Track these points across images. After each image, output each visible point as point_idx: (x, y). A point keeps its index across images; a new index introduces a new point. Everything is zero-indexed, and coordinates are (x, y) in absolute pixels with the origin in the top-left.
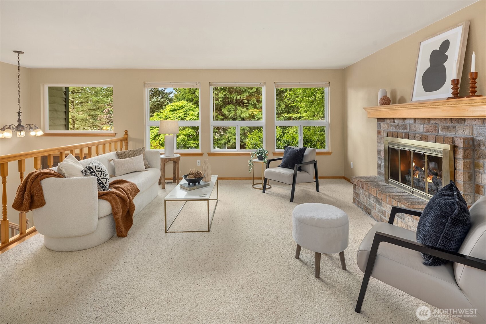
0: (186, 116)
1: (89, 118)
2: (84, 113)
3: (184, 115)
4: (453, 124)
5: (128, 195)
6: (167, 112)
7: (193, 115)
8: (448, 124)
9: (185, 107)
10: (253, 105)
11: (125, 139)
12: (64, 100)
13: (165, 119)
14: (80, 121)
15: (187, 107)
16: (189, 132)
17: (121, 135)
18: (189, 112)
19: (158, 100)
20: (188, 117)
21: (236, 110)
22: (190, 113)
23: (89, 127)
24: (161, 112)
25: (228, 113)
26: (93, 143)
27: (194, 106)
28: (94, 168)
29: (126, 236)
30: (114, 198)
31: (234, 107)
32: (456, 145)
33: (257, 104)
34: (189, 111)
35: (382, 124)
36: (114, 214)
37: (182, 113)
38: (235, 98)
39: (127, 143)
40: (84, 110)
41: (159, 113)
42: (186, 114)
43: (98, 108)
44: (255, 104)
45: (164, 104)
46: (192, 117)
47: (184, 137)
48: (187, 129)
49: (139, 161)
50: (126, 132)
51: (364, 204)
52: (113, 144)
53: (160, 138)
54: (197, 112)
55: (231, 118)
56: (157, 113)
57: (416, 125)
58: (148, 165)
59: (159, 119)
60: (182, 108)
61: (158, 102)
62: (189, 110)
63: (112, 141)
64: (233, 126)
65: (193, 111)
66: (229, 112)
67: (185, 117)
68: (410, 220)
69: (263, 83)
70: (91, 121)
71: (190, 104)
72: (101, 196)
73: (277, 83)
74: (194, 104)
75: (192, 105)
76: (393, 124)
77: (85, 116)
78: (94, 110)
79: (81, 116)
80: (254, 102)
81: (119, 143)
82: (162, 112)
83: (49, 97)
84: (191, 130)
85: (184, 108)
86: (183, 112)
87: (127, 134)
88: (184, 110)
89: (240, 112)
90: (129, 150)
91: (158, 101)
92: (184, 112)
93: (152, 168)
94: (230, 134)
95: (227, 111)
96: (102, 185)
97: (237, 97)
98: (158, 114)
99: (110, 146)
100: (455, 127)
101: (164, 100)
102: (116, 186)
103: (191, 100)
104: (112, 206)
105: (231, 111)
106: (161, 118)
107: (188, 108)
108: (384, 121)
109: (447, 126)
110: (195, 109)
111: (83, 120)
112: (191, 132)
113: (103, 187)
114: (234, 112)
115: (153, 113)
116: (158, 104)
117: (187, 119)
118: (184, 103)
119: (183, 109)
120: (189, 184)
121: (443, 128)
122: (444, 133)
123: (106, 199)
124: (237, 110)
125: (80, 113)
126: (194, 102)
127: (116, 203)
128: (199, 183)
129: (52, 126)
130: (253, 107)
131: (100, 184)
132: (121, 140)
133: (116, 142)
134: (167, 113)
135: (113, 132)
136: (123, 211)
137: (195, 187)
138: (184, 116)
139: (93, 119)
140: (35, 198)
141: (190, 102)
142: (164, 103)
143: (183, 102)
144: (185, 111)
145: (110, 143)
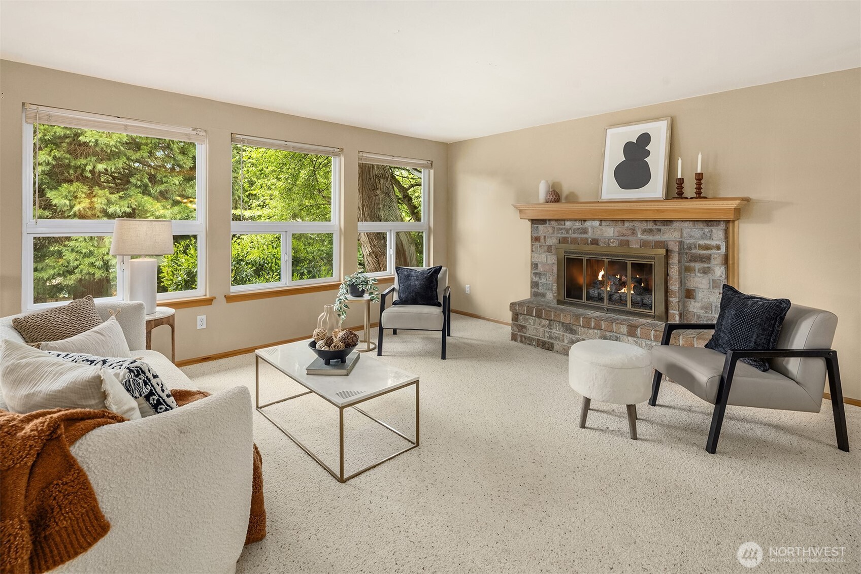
4: (657, 227)
8: (650, 226)
10: (140, 187)
21: (90, 195)
25: (68, 202)
31: (85, 189)
32: (670, 249)
33: (150, 185)
35: (541, 227)
38: (89, 168)
44: (146, 186)
51: (539, 338)
55: (77, 215)
57: (603, 228)
64: (83, 235)
66: (70, 200)
68: (632, 341)
76: (564, 227)
80: (141, 181)
89: (106, 201)
94: (74, 254)
95: (66, 197)
97: (94, 167)
100: (659, 230)
105: (76, 197)
108: (546, 224)
109: (649, 229)
114: (88, 201)
121: (644, 231)
122: (646, 237)
124: (95, 196)
130: (140, 193)
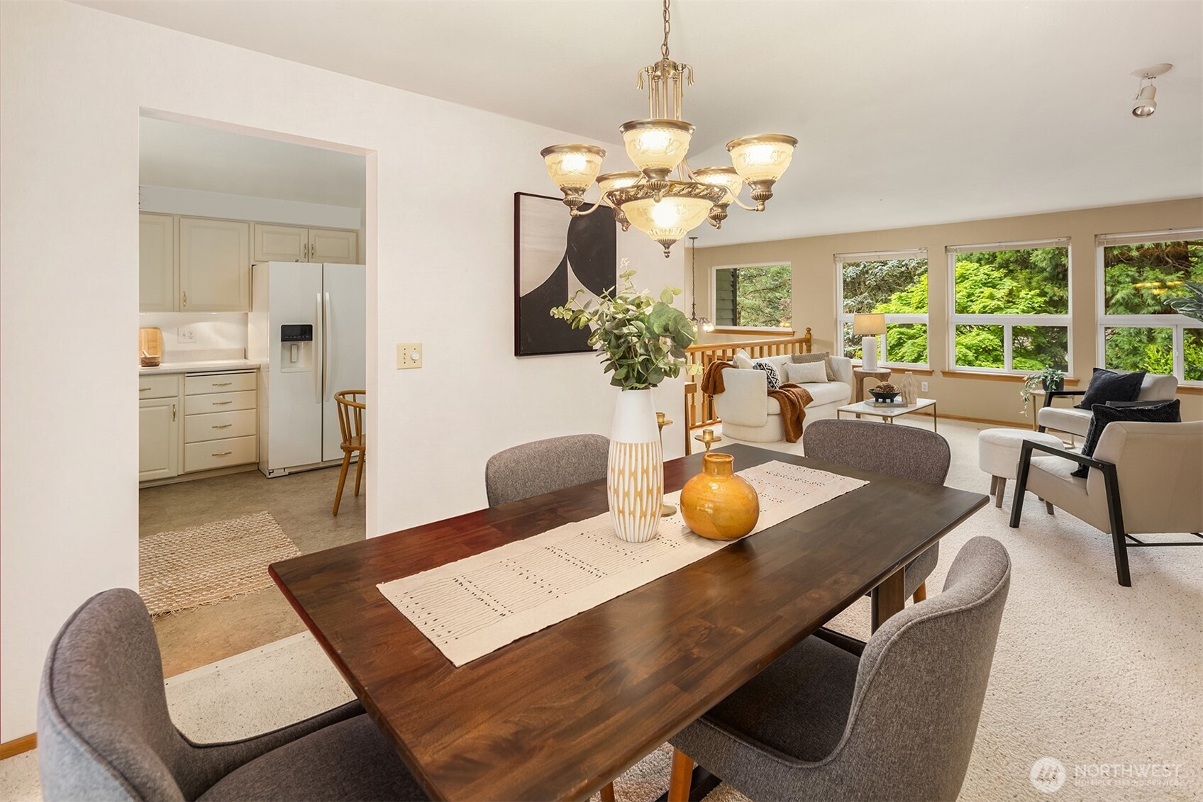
0: (971, 301)
1: (763, 305)
2: (754, 297)
3: (967, 298)
5: (798, 399)
6: (923, 291)
7: (992, 297)
9: (971, 279)
11: (807, 341)
12: (732, 284)
13: (917, 308)
14: (749, 311)
15: (975, 278)
16: (981, 339)
17: (801, 334)
18: (982, 290)
19: (903, 263)
20: (978, 302)
22: (982, 292)
23: (763, 322)
24: (909, 291)
26: (764, 342)
27: (996, 274)
28: (764, 365)
29: (795, 442)
30: (783, 398)
34: (981, 288)
36: (782, 414)
37: (961, 293)
39: (810, 346)
40: (756, 291)
41: (905, 293)
42: (973, 294)
43: (780, 286)
45: (917, 272)
46: (988, 302)
47: (965, 350)
48: (975, 331)
49: (819, 368)
50: (809, 330)
52: (790, 346)
53: (903, 350)
54: (1004, 291)
55: (1121, 304)
56: (898, 293)
58: (833, 377)
59: (903, 307)
60: (962, 281)
61: (903, 269)
62: (982, 284)
63: (789, 342)
65: (994, 287)
67: (969, 303)
69: (1065, 239)
70: (768, 310)
71: (986, 268)
72: (770, 393)
73: (1103, 237)
74: (998, 269)
75: (993, 272)
77: (757, 302)
78: (771, 290)
79: (750, 301)
81: (797, 345)
82: (913, 292)
83: (717, 283)
84: (984, 335)
85: (968, 279)
86: (964, 290)
87: (810, 334)
88: (968, 285)
90: (812, 353)
91: (903, 266)
92: (968, 291)
93: (838, 381)
96: (772, 384)
98: (901, 297)
99: (785, 348)
101: (917, 263)
102: (787, 389)
103: (989, 259)
104: (781, 405)
105: (1120, 283)
106: (908, 304)
107: (978, 278)
110: (1000, 282)
111: (753, 309)
112: (984, 339)
113: (772, 387)
115: (890, 293)
116: (903, 272)
117: (976, 307)
118: (968, 267)
119: (966, 284)
120: (877, 400)
123: (775, 398)
125: (748, 297)
126: (999, 263)
127: (785, 403)
128: (892, 401)
129: (720, 320)
131: (770, 383)
132: (801, 341)
133: (793, 343)
134: (923, 295)
135: (790, 330)
136: (792, 416)
137: (884, 405)
138: (965, 301)
139: (771, 306)
140: (717, 384)
141: (986, 264)
142: (917, 269)
143: (966, 264)
144: (971, 288)
145: (786, 343)
